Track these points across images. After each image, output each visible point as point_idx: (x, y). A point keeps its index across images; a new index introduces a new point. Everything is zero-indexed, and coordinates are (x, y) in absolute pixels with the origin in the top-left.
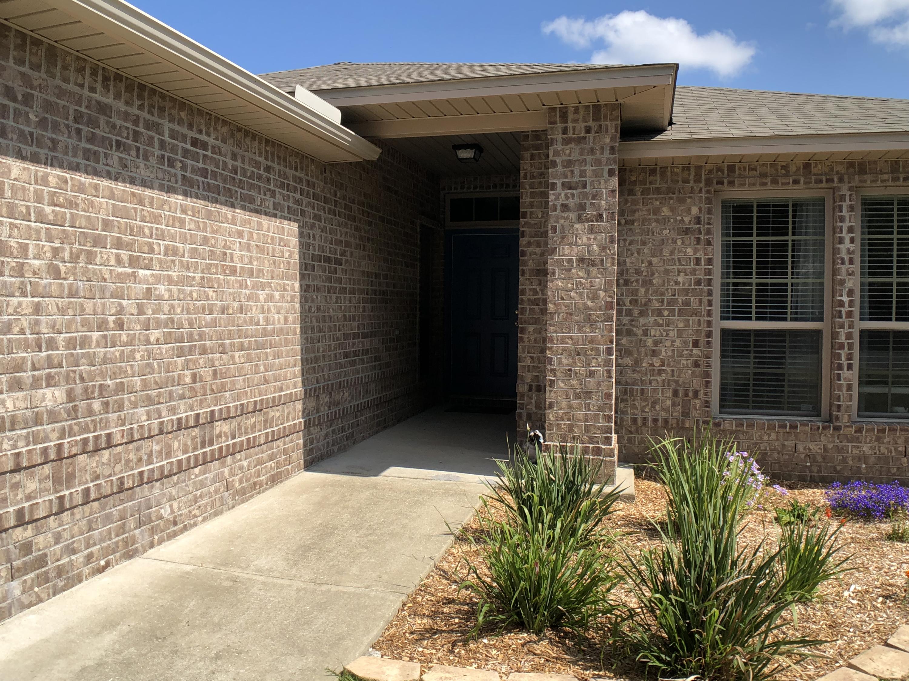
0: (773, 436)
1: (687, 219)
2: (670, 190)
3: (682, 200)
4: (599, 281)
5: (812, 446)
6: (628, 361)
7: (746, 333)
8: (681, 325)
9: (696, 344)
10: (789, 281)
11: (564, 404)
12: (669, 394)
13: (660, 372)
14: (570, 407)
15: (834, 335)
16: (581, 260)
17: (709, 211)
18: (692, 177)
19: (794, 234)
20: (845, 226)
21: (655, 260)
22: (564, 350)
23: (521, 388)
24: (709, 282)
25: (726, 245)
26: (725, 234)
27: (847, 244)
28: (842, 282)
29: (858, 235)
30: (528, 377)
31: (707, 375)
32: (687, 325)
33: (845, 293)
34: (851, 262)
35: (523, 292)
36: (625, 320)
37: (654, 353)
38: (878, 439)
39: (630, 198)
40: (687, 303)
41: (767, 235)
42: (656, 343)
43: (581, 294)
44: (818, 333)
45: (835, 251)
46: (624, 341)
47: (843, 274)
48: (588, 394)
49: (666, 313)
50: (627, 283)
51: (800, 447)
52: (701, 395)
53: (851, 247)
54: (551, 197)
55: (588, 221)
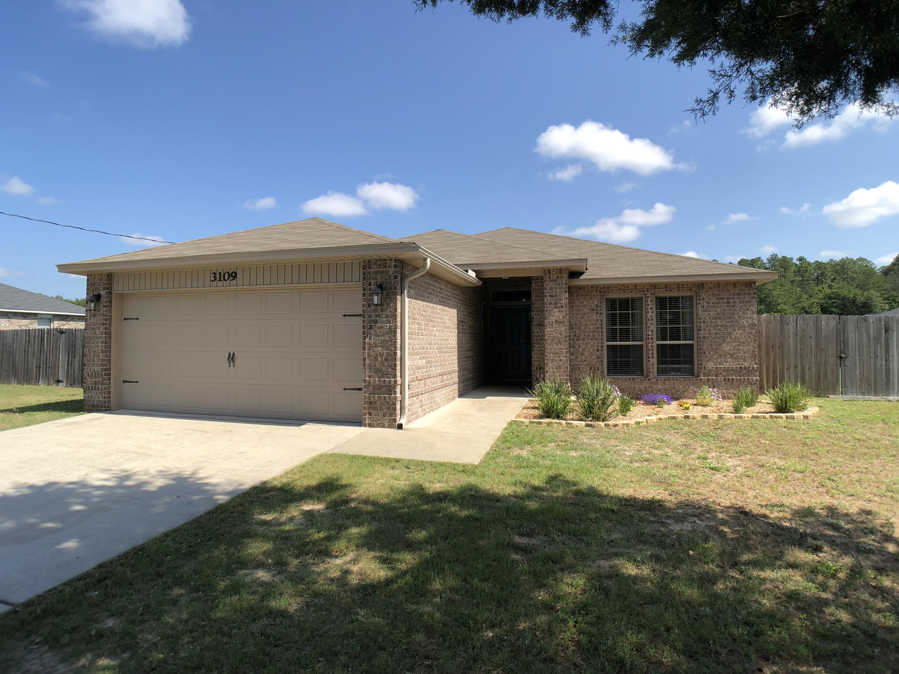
0: (627, 383)
1: (593, 306)
2: (587, 295)
3: (591, 299)
4: (563, 328)
5: (641, 386)
6: (573, 357)
7: (616, 346)
8: (592, 344)
9: (597, 350)
10: (631, 327)
11: (552, 371)
12: (589, 369)
13: (585, 361)
14: (554, 372)
15: (647, 346)
16: (556, 321)
17: (601, 303)
18: (594, 291)
19: (632, 310)
20: (649, 307)
21: (582, 320)
22: (551, 352)
23: (533, 368)
24: (602, 328)
25: (607, 315)
26: (607, 310)
27: (650, 314)
28: (649, 327)
29: (654, 311)
30: (536, 364)
31: (602, 361)
32: (594, 344)
33: (650, 331)
34: (652, 320)
35: (534, 332)
36: (572, 342)
37: (583, 354)
38: (664, 383)
39: (572, 298)
40: (594, 336)
41: (623, 310)
42: (583, 350)
43: (556, 333)
44: (641, 346)
45: (646, 316)
46: (571, 350)
47: (649, 325)
48: (560, 367)
49: (586, 339)
50: (572, 329)
51: (636, 387)
52: (600, 369)
53: (652, 314)
54: (545, 300)
55: (558, 308)
